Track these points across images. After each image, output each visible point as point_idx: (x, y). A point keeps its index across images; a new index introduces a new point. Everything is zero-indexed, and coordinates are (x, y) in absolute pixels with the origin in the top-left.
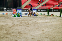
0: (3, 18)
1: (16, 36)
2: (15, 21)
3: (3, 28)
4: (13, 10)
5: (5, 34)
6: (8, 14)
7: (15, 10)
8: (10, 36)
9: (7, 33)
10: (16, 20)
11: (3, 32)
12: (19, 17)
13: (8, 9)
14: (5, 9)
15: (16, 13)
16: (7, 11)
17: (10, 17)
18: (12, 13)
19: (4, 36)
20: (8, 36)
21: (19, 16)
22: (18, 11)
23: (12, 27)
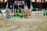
1: (46, 30)
3: (36, 24)
5: (37, 28)
6: (39, 13)
7: (45, 10)
8: (41, 30)
9: (39, 28)
10: (46, 18)
11: (35, 27)
13: (39, 10)
14: (37, 9)
16: (38, 11)
17: (41, 15)
18: (42, 12)
19: (37, 30)
20: (39, 30)
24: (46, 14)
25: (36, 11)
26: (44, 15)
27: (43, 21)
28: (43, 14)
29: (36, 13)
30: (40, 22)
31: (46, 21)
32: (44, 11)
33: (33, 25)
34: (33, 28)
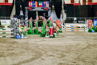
1: (94, 64)
3: (73, 49)
4: (87, 21)
5: (75, 59)
6: (79, 27)
8: (83, 62)
9: (78, 58)
10: (93, 37)
11: (72, 55)
12: (96, 33)
14: (75, 19)
15: (93, 25)
18: (86, 25)
19: (74, 62)
20: (80, 62)
22: (95, 22)
24: (93, 28)
26: (90, 31)
28: (87, 30)
31: (93, 44)
32: (90, 22)
33: (67, 52)
34: (66, 58)
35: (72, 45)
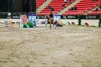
0: (6, 29)
1: (28, 59)
2: (25, 34)
4: (22, 17)
5: (9, 56)
6: (14, 23)
7: (26, 16)
9: (12, 55)
10: (28, 33)
11: (5, 52)
12: (31, 29)
14: (9, 14)
15: (27, 21)
16: (12, 18)
17: (17, 28)
19: (8, 59)
20: (14, 58)
21: (32, 27)
22: (30, 17)
23: (20, 44)
25: (6, 18)
26: (25, 26)
27: (21, 40)
28: (22, 25)
29: (6, 23)
30: (16, 43)
31: (28, 39)
32: (24, 18)
35: (6, 41)
